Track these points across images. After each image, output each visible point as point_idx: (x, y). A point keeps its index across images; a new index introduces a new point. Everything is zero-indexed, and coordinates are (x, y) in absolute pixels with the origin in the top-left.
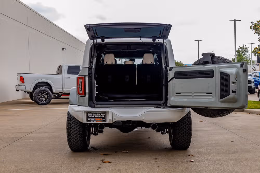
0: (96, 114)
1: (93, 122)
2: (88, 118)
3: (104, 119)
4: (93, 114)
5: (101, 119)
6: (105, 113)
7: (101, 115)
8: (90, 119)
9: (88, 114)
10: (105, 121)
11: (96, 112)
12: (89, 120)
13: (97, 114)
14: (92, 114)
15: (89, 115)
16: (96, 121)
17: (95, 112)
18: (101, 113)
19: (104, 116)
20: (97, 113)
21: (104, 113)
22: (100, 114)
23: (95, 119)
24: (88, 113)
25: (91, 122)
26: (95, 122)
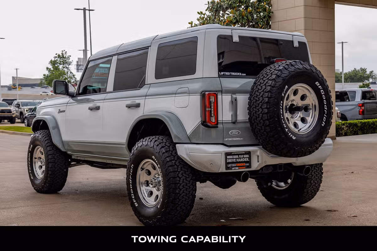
0: (237, 157)
1: (235, 169)
2: (227, 163)
3: (248, 164)
4: (235, 157)
5: (244, 164)
6: (249, 153)
7: (245, 158)
8: (230, 165)
9: (228, 157)
10: (249, 167)
11: (238, 153)
12: (229, 167)
13: (239, 157)
14: (232, 156)
15: (229, 159)
16: (238, 168)
17: (236, 153)
18: (243, 154)
19: (248, 160)
20: (238, 155)
21: (247, 154)
22: (242, 156)
23: (237, 164)
24: (227, 154)
25: (232, 169)
26: (237, 170)
